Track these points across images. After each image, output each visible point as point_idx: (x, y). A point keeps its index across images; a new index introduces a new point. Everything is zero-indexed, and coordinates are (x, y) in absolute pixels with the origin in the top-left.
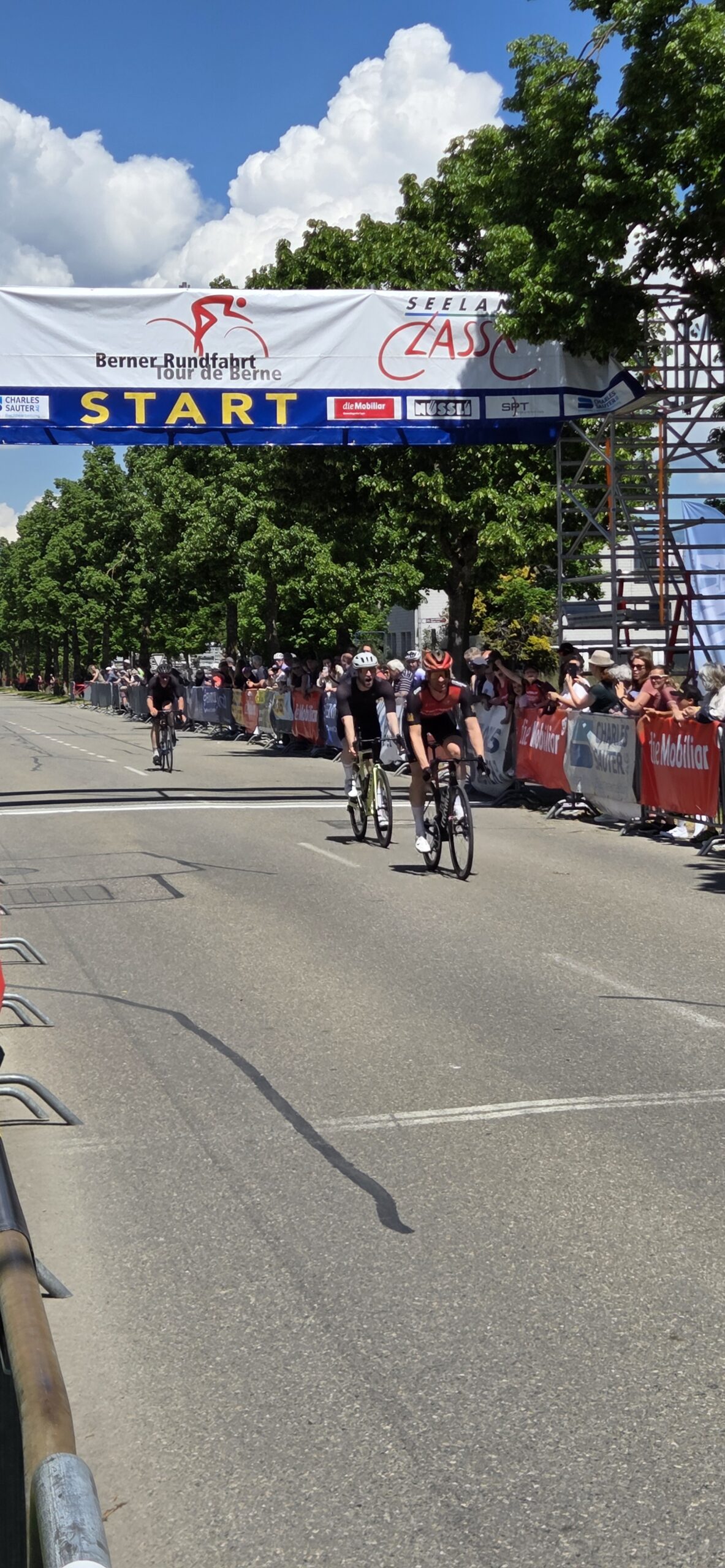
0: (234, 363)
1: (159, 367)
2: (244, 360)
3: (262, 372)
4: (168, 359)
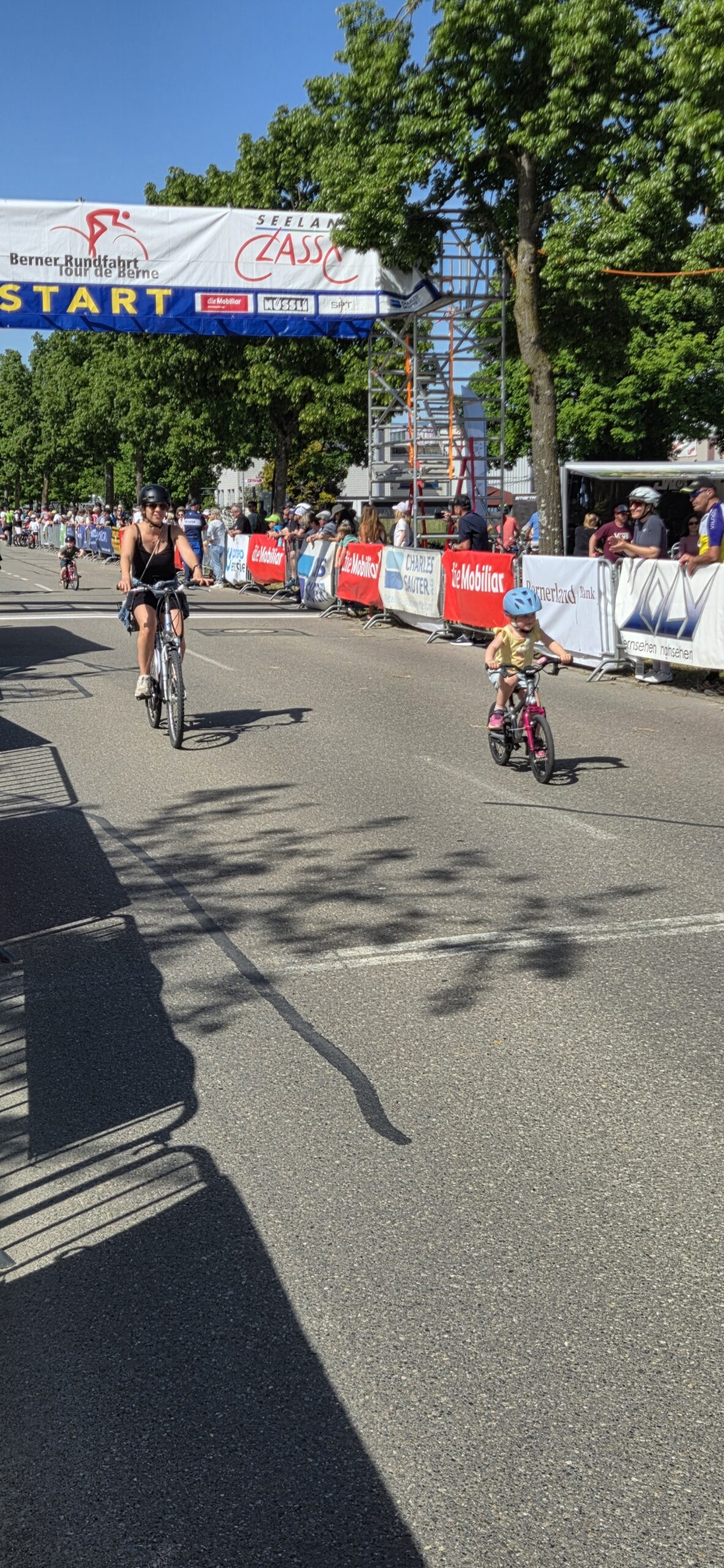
0: (121, 264)
1: (61, 266)
2: (129, 262)
3: (144, 272)
4: (69, 259)
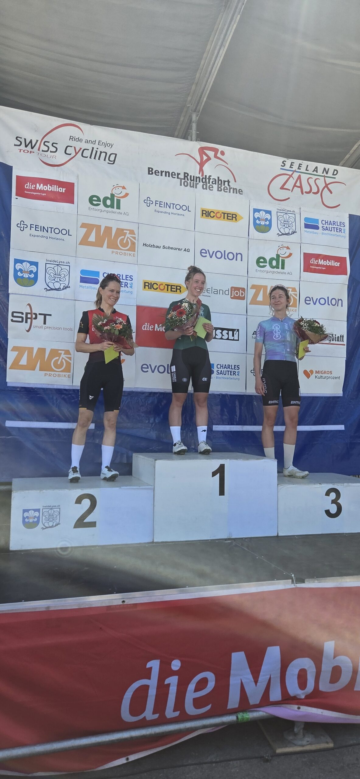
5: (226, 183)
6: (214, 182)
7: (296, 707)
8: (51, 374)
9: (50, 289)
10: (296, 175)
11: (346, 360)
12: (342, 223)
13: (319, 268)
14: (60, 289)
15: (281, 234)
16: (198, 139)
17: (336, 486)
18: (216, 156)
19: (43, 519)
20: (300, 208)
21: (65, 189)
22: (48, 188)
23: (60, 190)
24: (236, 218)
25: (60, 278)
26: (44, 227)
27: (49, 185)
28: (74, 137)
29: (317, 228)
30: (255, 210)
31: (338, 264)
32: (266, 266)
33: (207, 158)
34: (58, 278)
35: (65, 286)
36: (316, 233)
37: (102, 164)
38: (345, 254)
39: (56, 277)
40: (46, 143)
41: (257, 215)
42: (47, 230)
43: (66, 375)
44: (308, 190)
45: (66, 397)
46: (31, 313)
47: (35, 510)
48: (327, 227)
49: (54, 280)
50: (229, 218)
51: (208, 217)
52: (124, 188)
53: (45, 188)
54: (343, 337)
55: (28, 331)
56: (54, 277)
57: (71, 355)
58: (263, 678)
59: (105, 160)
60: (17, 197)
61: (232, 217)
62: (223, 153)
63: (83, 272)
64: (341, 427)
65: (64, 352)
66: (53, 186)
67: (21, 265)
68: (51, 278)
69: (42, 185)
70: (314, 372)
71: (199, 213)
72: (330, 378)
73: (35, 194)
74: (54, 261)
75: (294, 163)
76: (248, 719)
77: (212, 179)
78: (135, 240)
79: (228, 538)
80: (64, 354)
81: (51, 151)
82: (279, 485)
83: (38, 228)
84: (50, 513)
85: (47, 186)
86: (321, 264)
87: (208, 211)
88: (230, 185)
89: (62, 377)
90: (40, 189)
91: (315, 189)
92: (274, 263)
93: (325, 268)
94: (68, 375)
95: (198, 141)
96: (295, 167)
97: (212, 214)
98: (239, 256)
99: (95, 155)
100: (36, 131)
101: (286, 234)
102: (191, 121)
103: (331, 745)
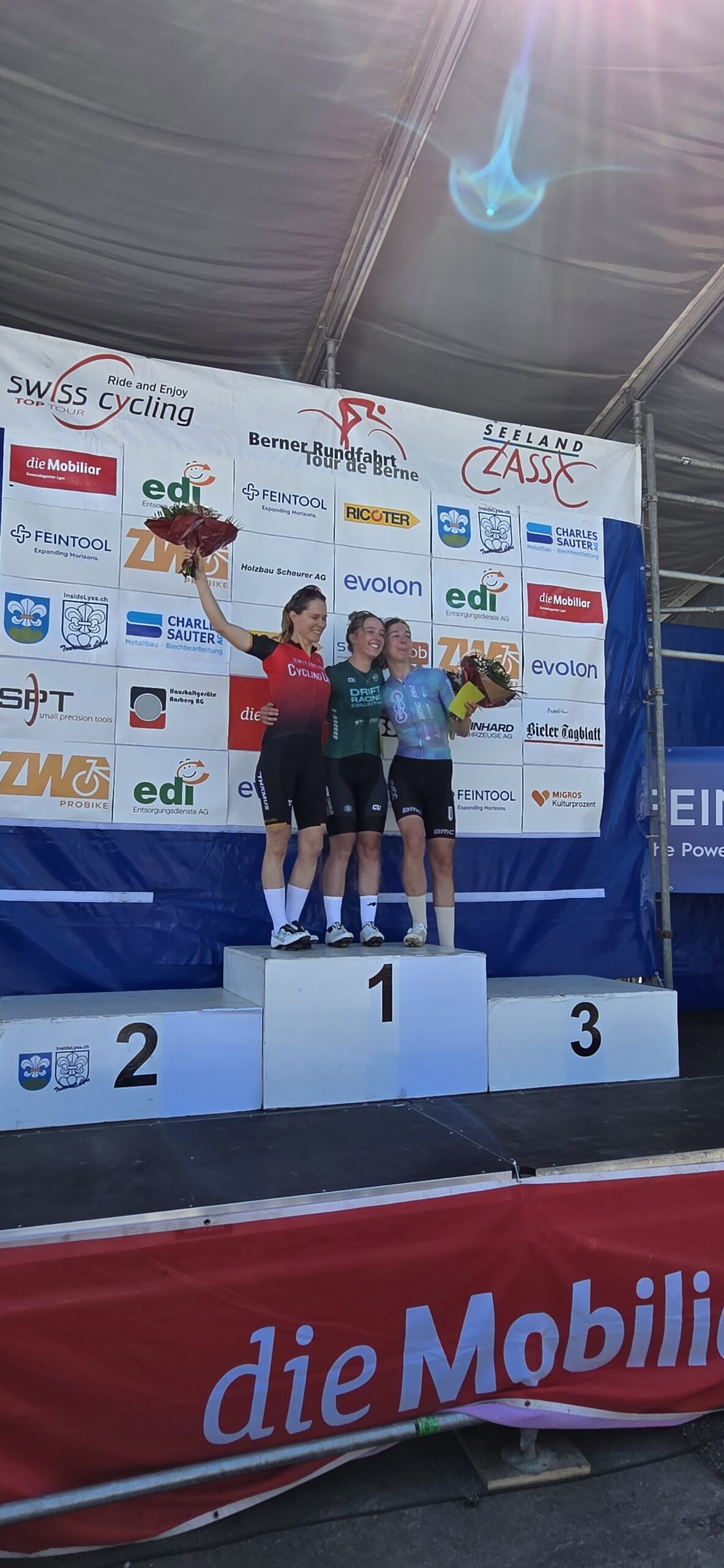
5: (389, 462)
6: (367, 459)
7: (521, 1402)
8: (73, 803)
9: (70, 646)
10: (510, 450)
11: (605, 773)
12: (591, 534)
13: (555, 610)
14: (90, 646)
15: (488, 550)
16: (338, 385)
17: (590, 998)
18: (369, 415)
19: (57, 1073)
20: (519, 507)
21: (100, 469)
22: (70, 467)
23: (92, 470)
24: (409, 521)
25: (90, 626)
26: (60, 537)
27: (70, 462)
28: (117, 379)
29: (548, 540)
30: (441, 509)
31: (585, 604)
32: (464, 604)
33: (354, 417)
34: (86, 627)
35: (99, 641)
36: (547, 550)
37: (168, 425)
38: (599, 587)
39: (82, 625)
40: (66, 389)
41: (444, 517)
42: (66, 540)
43: (100, 804)
44: (532, 476)
45: (100, 845)
46: (36, 691)
47: (43, 1056)
48: (565, 540)
49: (79, 630)
50: (395, 520)
51: (358, 518)
52: (206, 467)
53: (64, 467)
54: (599, 731)
55: (30, 724)
56: (79, 625)
57: (109, 766)
58: (463, 1351)
59: (172, 419)
60: (12, 483)
61: (401, 519)
62: (382, 410)
63: (131, 615)
64: (599, 893)
65: (96, 761)
66: (78, 463)
67: (18, 603)
68: (74, 627)
69: (57, 461)
70: (551, 794)
71: (342, 512)
72: (578, 805)
73: (45, 477)
74: (79, 596)
75: (506, 429)
76: (436, 1428)
77: (363, 454)
78: (227, 558)
79: (400, 1098)
80: (96, 765)
81: (76, 401)
82: (489, 1000)
83: (50, 538)
84: (71, 1060)
85: (68, 464)
86: (558, 603)
87: (358, 509)
88: (395, 464)
89: (93, 807)
90: (54, 469)
91: (543, 475)
92: (478, 600)
93: (565, 611)
94: (104, 804)
95: (339, 388)
96: (509, 436)
97: (365, 514)
98: (416, 587)
99: (154, 409)
100: (47, 367)
101: (496, 551)
102: (325, 355)
103: (586, 1470)
